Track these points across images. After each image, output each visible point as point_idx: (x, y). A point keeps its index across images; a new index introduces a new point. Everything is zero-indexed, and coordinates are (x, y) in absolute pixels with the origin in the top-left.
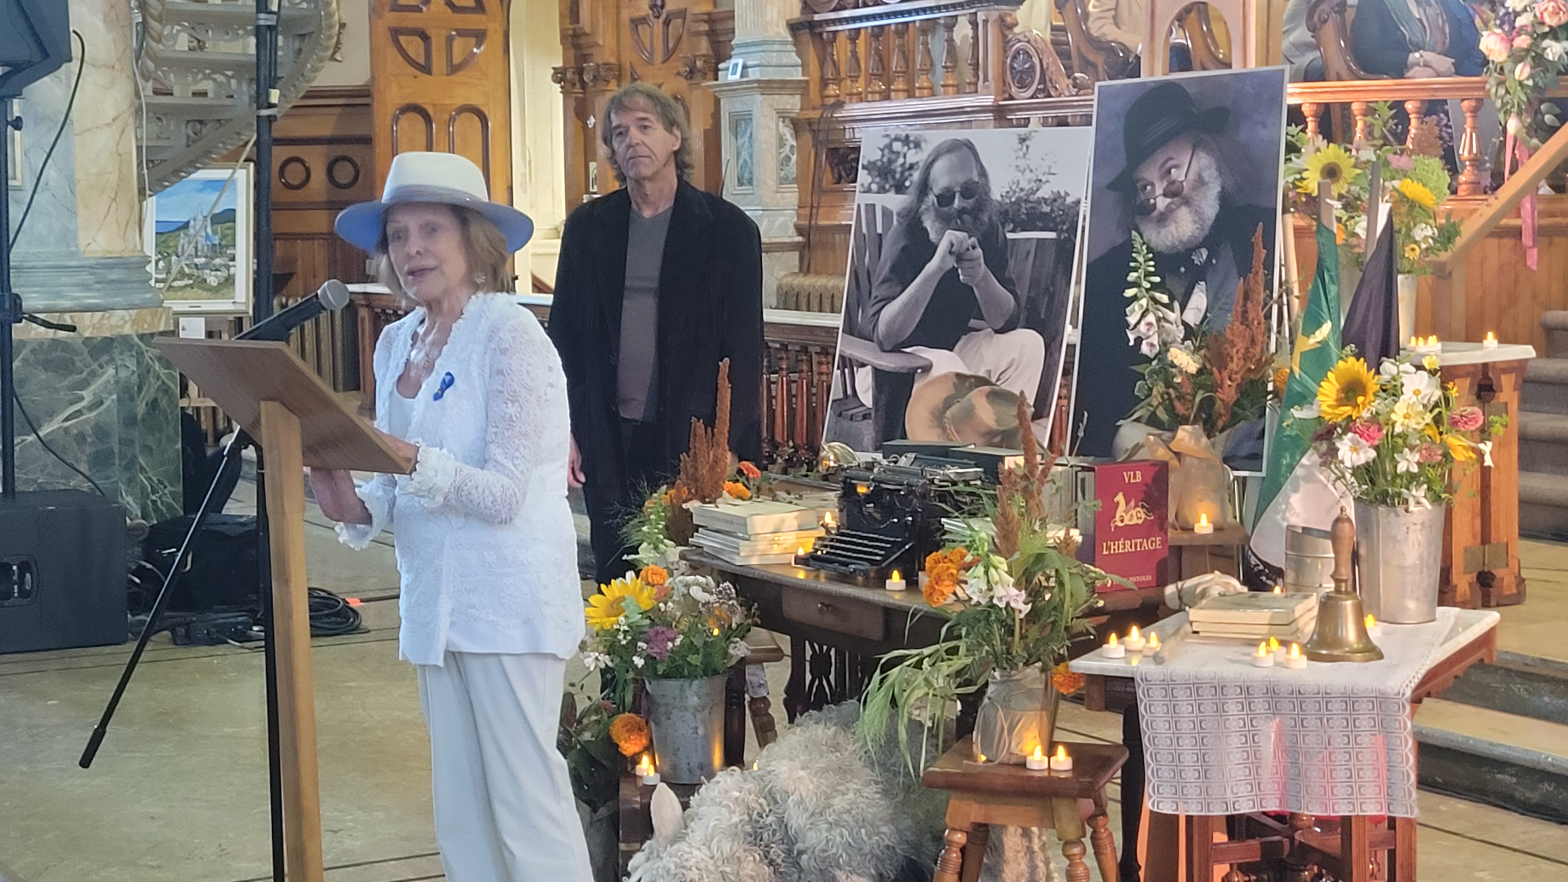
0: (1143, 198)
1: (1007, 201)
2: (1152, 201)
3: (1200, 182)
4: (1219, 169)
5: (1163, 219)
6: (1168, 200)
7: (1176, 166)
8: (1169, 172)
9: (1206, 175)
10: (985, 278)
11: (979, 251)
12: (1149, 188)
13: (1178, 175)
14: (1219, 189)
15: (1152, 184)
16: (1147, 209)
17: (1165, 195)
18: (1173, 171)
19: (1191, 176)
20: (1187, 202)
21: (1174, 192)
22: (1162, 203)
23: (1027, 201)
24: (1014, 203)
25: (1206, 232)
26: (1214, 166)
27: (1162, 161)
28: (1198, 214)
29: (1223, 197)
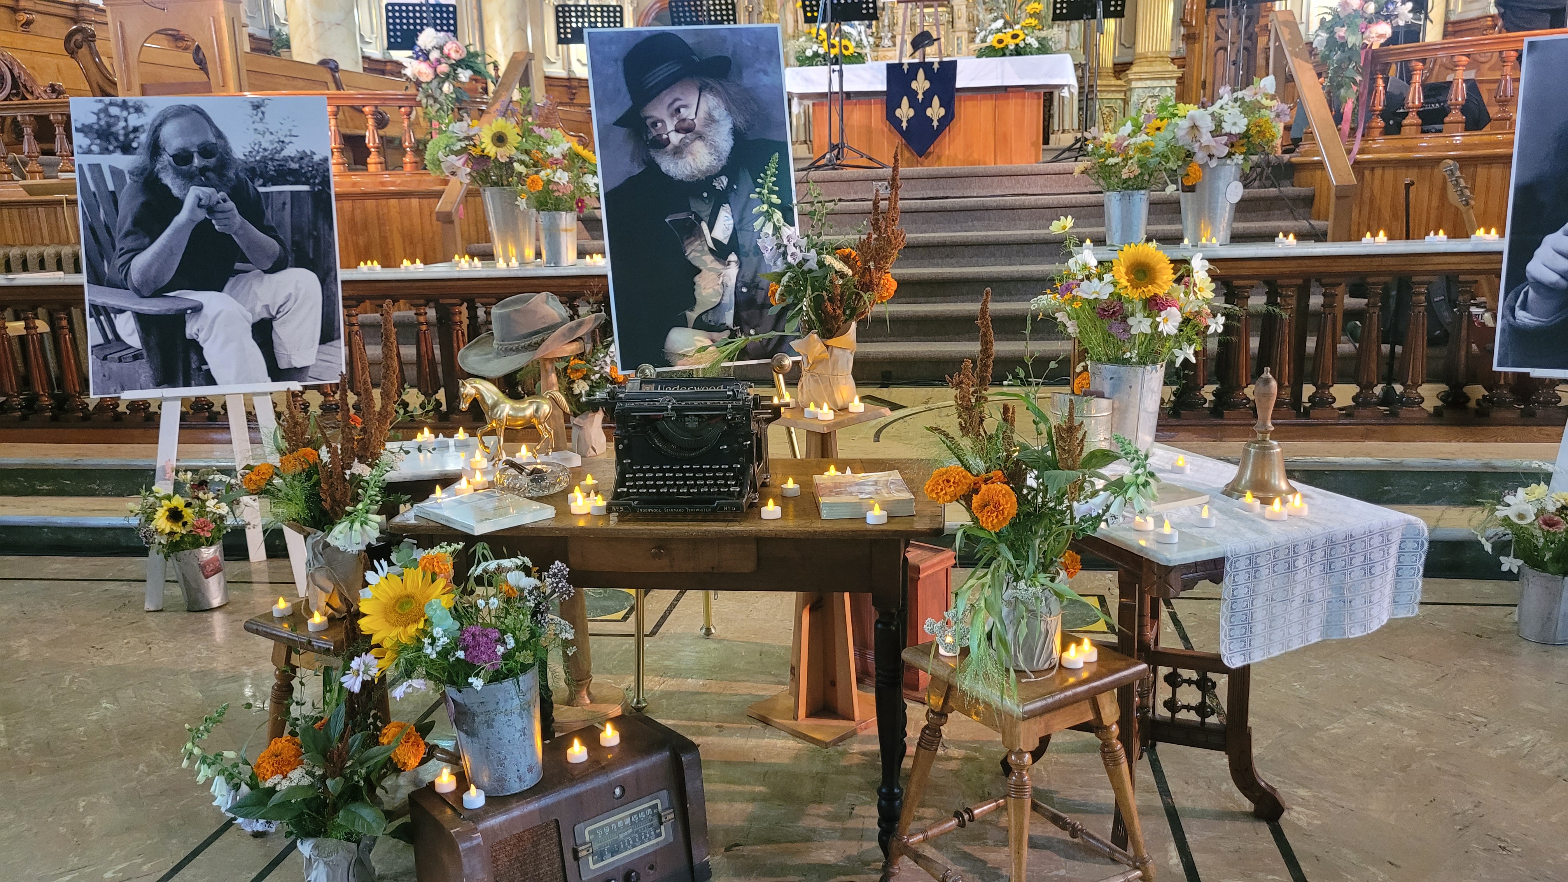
0: (655, 134)
1: (252, 159)
2: (665, 136)
3: (711, 120)
4: (728, 109)
5: (678, 152)
6: (681, 136)
7: (685, 106)
8: (678, 110)
9: (716, 114)
10: (241, 227)
11: (231, 204)
12: (659, 124)
13: (688, 113)
14: (731, 126)
15: (662, 121)
16: (661, 144)
17: (677, 131)
18: (682, 110)
19: (702, 114)
20: (700, 137)
22: (675, 138)
23: (272, 159)
24: (260, 161)
25: (724, 162)
26: (723, 106)
27: (670, 101)
28: (714, 148)
29: (736, 132)
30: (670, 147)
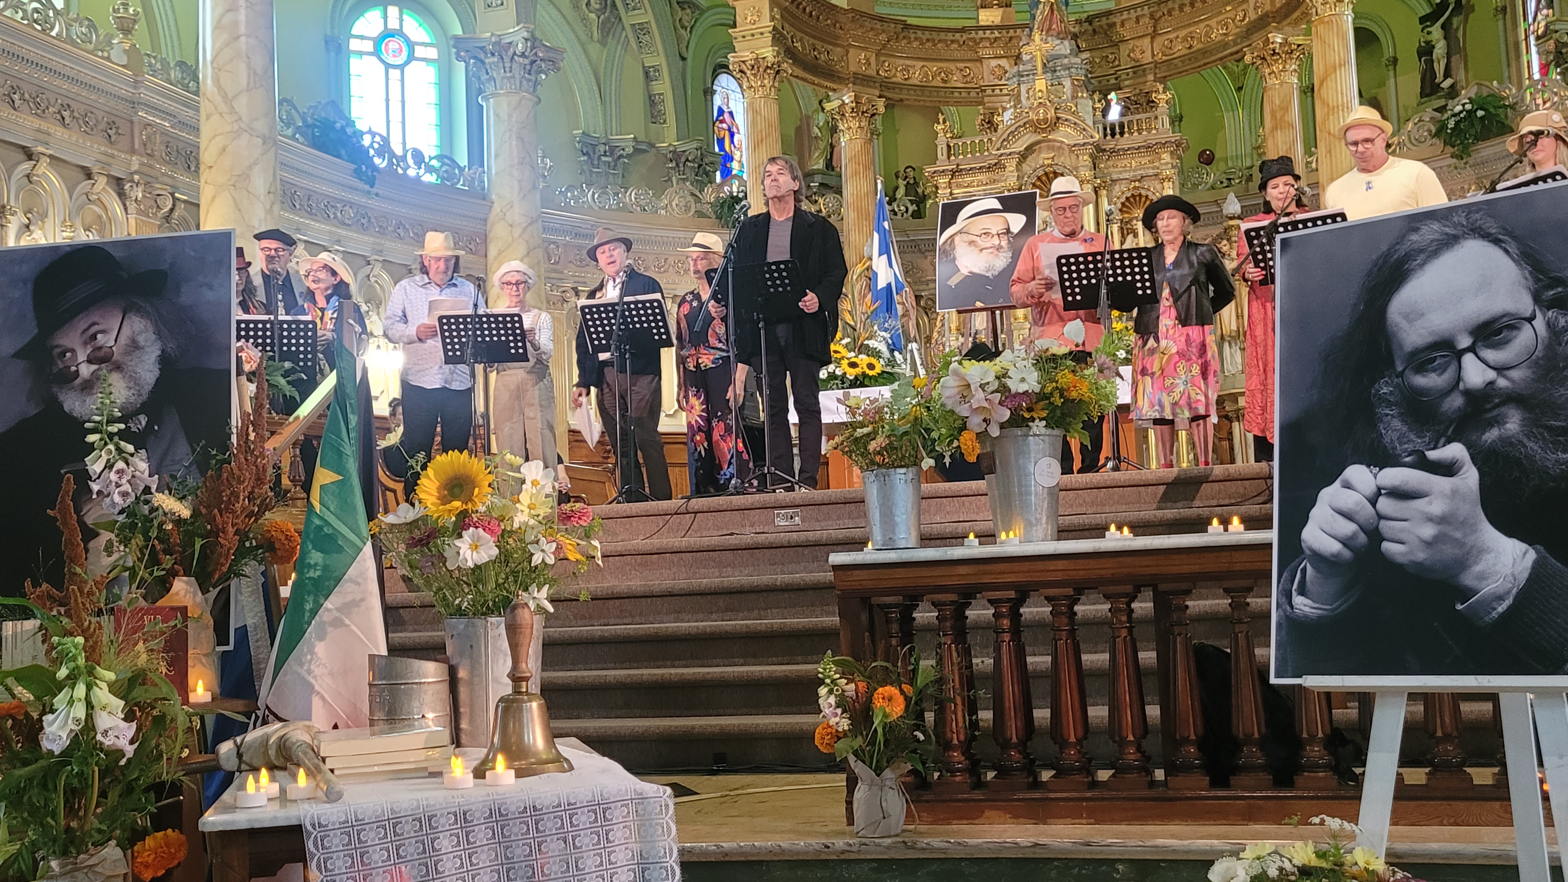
0: (61, 365)
2: (73, 368)
3: (134, 346)
4: (159, 334)
5: (88, 386)
6: (94, 367)
7: (103, 332)
8: (94, 337)
9: (141, 340)
12: (68, 355)
13: (105, 340)
14: (159, 353)
15: (73, 351)
16: (68, 377)
17: (90, 361)
18: (99, 336)
19: (123, 340)
20: (118, 367)
21: (99, 358)
22: (86, 370)
25: (145, 397)
26: (151, 329)
27: (87, 325)
28: (134, 380)
29: (164, 360)
30: (78, 381)
